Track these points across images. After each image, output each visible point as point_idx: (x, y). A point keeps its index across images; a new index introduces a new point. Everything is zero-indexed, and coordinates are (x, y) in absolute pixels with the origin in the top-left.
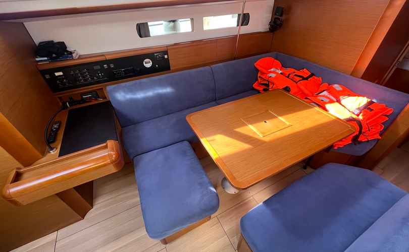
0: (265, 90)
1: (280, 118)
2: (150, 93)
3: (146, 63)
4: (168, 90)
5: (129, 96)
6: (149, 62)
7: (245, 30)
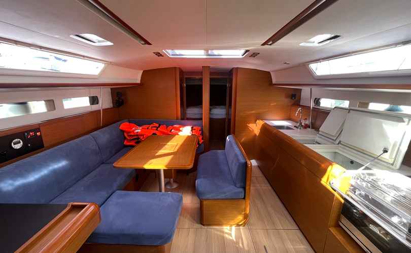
0: (138, 142)
1: (168, 143)
2: (44, 172)
3: (15, 144)
4: (62, 164)
5: (19, 182)
6: (19, 142)
7: (95, 107)
